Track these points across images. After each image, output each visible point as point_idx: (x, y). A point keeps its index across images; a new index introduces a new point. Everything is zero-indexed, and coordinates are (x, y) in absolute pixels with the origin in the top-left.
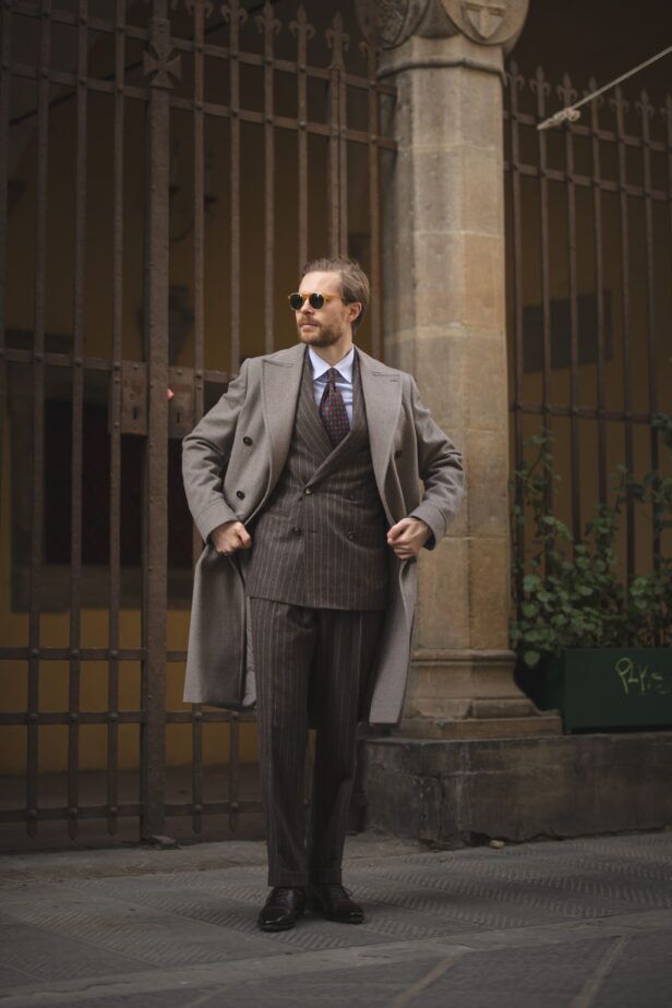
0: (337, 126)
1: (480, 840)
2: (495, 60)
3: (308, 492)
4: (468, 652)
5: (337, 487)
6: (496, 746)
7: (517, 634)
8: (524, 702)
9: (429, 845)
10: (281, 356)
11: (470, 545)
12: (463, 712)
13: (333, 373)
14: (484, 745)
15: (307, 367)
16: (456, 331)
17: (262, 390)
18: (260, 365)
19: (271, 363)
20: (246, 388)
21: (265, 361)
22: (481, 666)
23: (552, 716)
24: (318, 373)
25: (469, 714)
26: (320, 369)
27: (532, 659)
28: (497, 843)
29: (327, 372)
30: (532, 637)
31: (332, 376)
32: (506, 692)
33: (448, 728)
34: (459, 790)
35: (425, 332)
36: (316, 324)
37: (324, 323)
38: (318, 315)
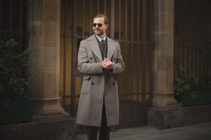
1: (169, 127)
4: (167, 93)
6: (172, 110)
7: (175, 89)
8: (176, 102)
9: (160, 129)
11: (167, 73)
12: (166, 104)
14: (170, 110)
16: (166, 32)
22: (169, 95)
23: (180, 104)
27: (178, 94)
28: (172, 128)
29: (102, 40)
30: (178, 90)
32: (173, 100)
33: (164, 107)
34: (165, 119)
35: (160, 32)
36: (100, 30)
37: (102, 30)
38: (100, 28)
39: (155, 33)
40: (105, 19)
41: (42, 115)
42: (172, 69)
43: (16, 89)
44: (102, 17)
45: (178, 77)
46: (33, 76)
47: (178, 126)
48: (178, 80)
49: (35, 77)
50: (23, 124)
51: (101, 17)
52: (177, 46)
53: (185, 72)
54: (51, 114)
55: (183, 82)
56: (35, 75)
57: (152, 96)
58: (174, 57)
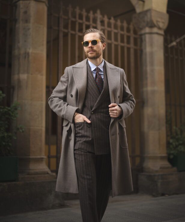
0: (132, 45)
1: (163, 195)
2: (162, 32)
3: (92, 113)
4: (160, 155)
5: (102, 111)
7: (168, 152)
9: (154, 196)
10: (78, 65)
11: (159, 133)
12: (159, 168)
13: (98, 69)
15: (88, 67)
16: (156, 88)
17: (74, 77)
18: (72, 69)
19: (75, 68)
20: (68, 77)
21: (73, 67)
22: (162, 158)
23: (175, 169)
24: (93, 69)
25: (161, 168)
26: (93, 68)
27: (172, 157)
28: (167, 195)
29: (95, 69)
30: (172, 152)
31: (97, 70)
32: (166, 163)
33: (157, 171)
34: (159, 184)
35: (149, 88)
36: (95, 51)
37: (97, 50)
38: (95, 48)
39: (145, 89)
40: (100, 34)
41: (28, 174)
42: (164, 129)
43: (4, 143)
44: (96, 32)
45: (172, 138)
46: (21, 131)
47: (173, 194)
48: (171, 141)
49: (23, 132)
50: (9, 183)
51: (94, 32)
52: (168, 104)
53: (179, 133)
54: (37, 174)
55: (177, 143)
56: (23, 130)
57: (143, 159)
58: (166, 116)
